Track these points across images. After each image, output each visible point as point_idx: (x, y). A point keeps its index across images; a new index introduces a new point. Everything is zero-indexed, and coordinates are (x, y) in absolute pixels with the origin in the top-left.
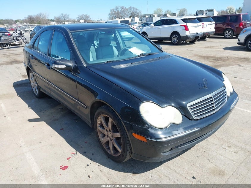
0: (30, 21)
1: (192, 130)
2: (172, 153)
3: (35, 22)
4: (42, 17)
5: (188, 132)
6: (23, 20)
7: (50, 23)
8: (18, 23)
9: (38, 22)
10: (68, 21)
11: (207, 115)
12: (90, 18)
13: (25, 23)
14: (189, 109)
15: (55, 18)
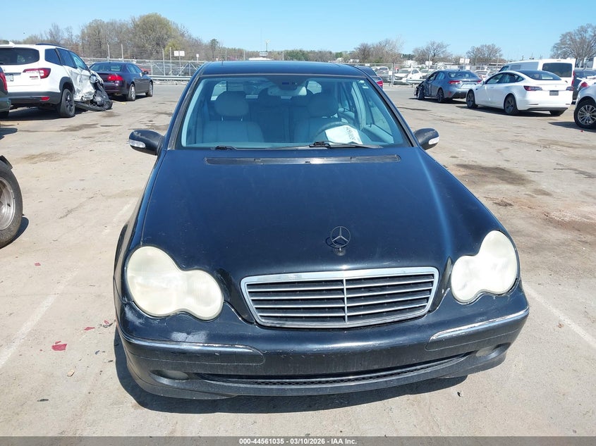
0: (361, 57)
1: (232, 346)
2: (187, 387)
3: (371, 58)
4: (387, 49)
5: (216, 348)
6: (351, 53)
7: (401, 62)
8: (340, 59)
9: (378, 59)
10: (443, 60)
11: (306, 323)
12: (501, 55)
13: (351, 60)
14: (245, 291)
15: (416, 50)
